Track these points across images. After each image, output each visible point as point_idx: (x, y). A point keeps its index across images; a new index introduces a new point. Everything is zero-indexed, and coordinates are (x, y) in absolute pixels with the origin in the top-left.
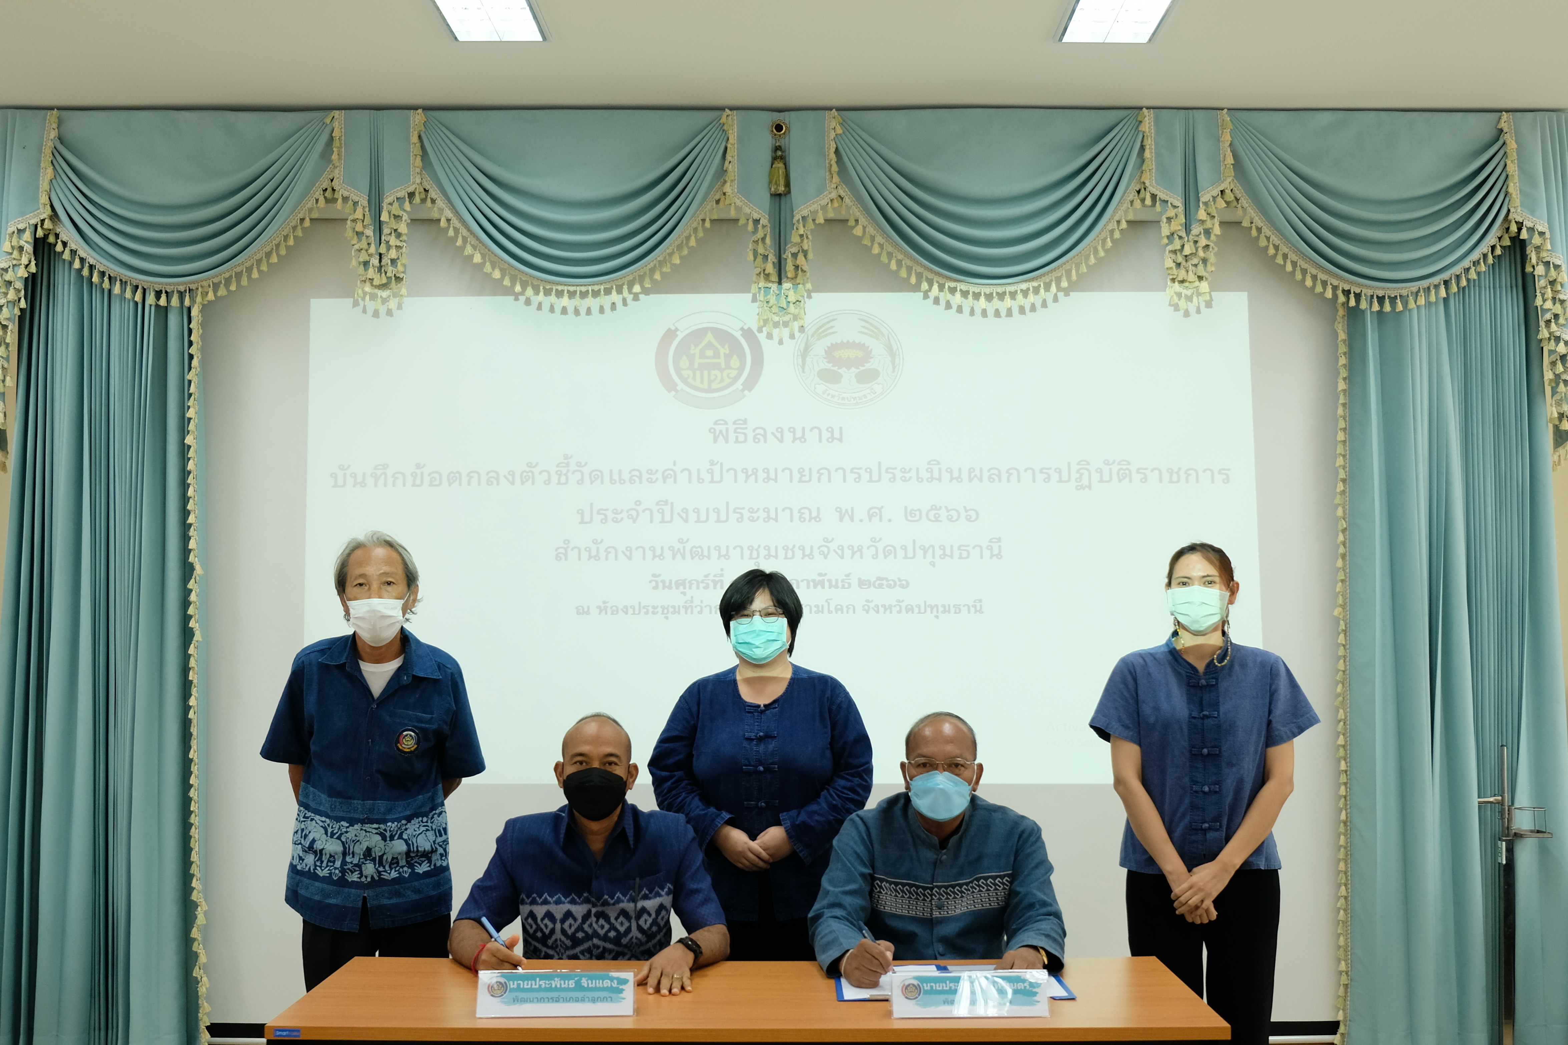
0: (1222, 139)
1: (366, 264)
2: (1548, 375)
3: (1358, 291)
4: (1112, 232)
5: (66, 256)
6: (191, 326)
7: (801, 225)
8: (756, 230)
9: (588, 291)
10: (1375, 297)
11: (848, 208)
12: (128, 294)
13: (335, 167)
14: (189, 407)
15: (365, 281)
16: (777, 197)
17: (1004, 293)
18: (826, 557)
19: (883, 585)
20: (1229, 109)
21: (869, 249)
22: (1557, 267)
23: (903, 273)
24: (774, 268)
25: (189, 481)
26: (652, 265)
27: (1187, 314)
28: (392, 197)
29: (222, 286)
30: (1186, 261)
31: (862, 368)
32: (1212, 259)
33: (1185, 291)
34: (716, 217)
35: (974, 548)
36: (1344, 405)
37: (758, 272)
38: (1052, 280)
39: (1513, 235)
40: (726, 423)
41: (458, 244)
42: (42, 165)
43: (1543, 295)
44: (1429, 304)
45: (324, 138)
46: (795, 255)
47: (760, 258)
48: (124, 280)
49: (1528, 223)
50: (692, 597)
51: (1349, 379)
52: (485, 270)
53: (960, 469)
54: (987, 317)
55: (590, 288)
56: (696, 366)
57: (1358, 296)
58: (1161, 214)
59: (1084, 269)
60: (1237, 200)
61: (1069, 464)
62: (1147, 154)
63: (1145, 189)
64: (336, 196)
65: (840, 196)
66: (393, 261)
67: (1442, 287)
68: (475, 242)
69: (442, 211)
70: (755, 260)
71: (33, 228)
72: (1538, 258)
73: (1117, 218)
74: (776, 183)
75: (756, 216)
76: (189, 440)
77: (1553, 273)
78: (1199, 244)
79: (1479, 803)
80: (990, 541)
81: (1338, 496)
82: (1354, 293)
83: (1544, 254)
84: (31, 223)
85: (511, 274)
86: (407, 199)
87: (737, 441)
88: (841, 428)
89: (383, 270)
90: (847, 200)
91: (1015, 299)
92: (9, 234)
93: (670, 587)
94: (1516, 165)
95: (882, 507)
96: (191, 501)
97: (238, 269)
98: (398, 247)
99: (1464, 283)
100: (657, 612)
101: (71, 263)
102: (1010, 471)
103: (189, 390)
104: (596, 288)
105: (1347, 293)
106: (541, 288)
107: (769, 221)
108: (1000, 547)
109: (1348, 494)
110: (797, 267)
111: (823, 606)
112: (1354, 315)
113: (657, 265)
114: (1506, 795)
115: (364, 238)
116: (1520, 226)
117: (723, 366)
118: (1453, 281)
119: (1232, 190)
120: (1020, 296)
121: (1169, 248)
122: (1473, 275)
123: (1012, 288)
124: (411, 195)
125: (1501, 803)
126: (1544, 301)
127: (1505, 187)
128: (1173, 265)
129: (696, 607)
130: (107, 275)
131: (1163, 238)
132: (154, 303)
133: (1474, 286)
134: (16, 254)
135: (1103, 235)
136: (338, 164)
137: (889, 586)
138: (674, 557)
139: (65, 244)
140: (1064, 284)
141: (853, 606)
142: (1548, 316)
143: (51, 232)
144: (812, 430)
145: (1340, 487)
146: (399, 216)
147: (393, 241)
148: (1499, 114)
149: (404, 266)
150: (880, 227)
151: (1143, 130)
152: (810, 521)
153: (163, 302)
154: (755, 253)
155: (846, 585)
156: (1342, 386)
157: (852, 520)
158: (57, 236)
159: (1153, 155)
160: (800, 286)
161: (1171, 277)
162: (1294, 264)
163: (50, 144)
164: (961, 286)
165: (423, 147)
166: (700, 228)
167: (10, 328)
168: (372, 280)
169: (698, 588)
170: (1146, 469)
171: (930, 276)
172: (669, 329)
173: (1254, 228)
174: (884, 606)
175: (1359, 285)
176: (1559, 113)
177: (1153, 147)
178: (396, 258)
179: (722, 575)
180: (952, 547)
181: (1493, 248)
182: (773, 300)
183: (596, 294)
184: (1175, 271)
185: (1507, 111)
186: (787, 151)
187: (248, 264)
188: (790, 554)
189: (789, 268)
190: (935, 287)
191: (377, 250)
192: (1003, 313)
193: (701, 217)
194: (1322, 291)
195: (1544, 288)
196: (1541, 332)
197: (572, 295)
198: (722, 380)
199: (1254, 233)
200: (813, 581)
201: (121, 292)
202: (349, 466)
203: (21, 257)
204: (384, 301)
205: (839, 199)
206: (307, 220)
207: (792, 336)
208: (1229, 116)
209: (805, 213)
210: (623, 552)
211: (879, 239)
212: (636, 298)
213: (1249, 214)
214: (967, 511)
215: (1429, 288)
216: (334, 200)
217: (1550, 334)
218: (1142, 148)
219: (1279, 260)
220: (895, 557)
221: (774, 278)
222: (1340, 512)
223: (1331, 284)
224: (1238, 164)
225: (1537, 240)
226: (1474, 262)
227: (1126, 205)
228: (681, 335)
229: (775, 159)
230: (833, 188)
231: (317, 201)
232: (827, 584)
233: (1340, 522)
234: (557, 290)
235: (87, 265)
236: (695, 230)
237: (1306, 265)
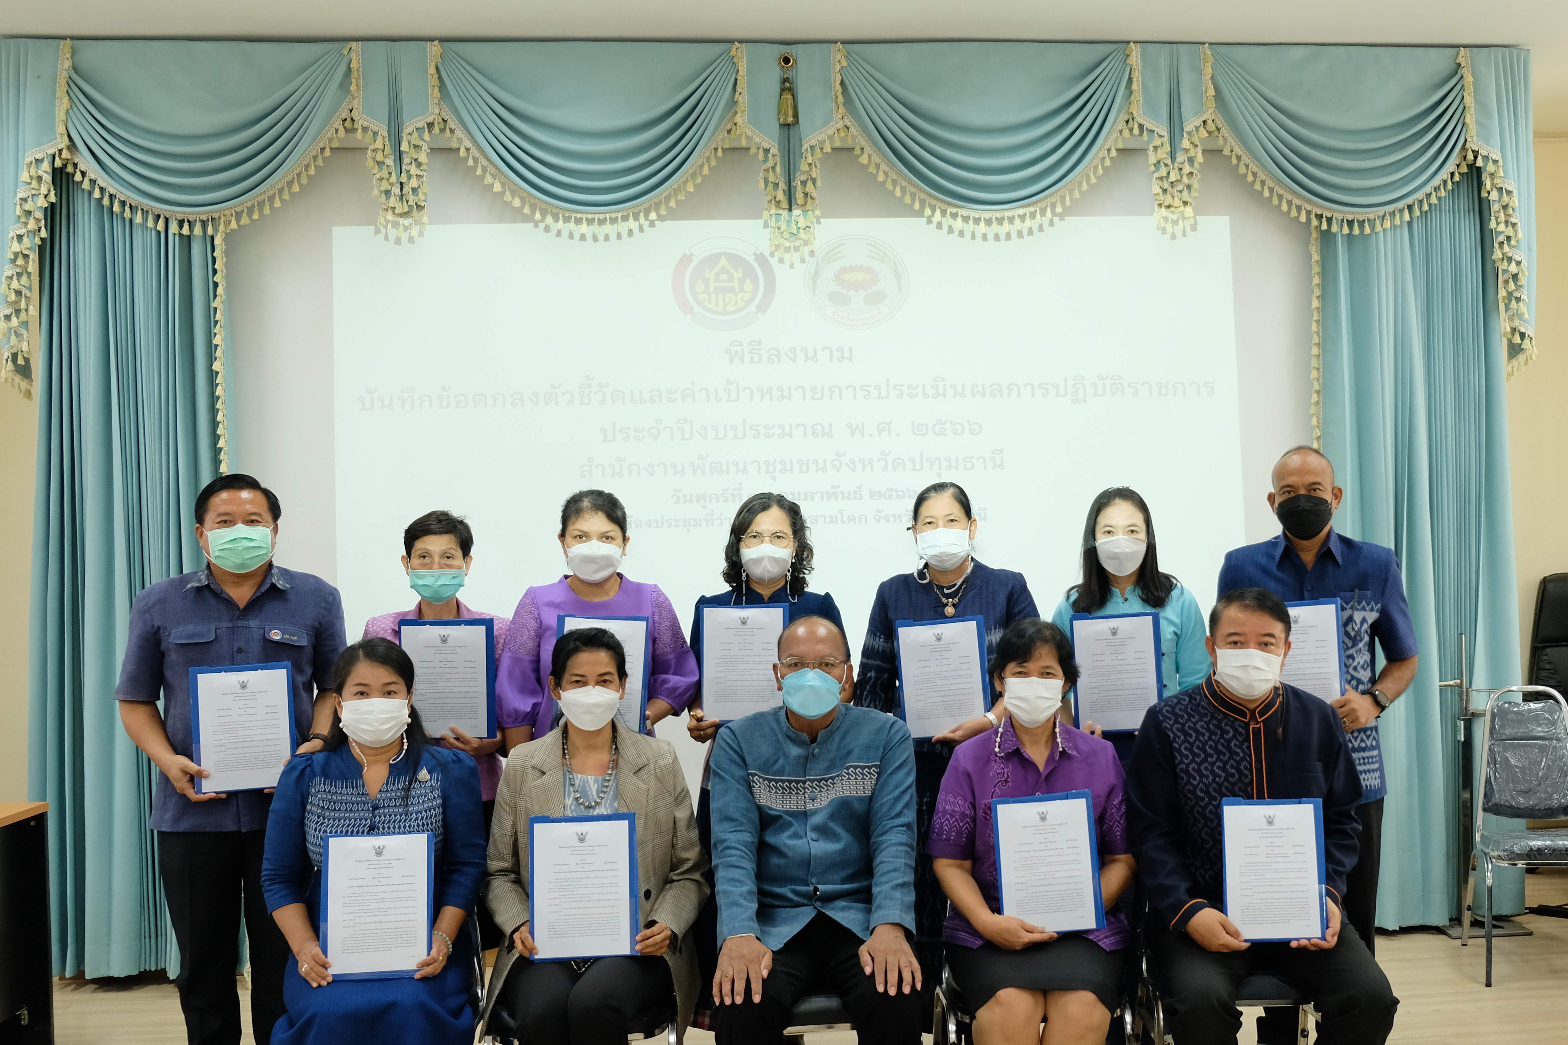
0: (1204, 72)
1: (387, 193)
2: (1502, 293)
3: (1329, 215)
4: (1103, 159)
5: (86, 185)
6: (214, 255)
7: (809, 154)
8: (766, 159)
9: (606, 218)
10: (1345, 221)
11: (854, 137)
12: (150, 223)
13: (354, 98)
14: (215, 334)
15: (387, 210)
16: (786, 127)
17: (1003, 218)
18: (838, 471)
19: (893, 495)
20: (1210, 44)
21: (876, 176)
22: (1509, 193)
23: (908, 200)
24: (785, 195)
25: (218, 407)
26: (667, 193)
27: (1173, 237)
28: (411, 128)
29: (244, 214)
30: (1172, 187)
31: (869, 291)
32: (1196, 185)
33: (1171, 215)
34: (727, 146)
35: (978, 459)
36: (1317, 321)
37: (769, 200)
38: (1047, 206)
39: (1470, 163)
40: (741, 344)
41: (477, 173)
42: (58, 94)
43: (1497, 218)
44: (1394, 227)
45: (342, 69)
46: (804, 183)
47: (770, 186)
48: (145, 209)
49: (1483, 152)
50: (712, 510)
51: (1322, 298)
52: (505, 199)
53: (964, 386)
54: (987, 240)
55: (608, 216)
56: (711, 290)
57: (1329, 220)
58: (1148, 142)
59: (1077, 195)
60: (1218, 130)
61: (1066, 379)
62: (1135, 86)
63: (1133, 119)
64: (355, 126)
65: (846, 126)
66: (414, 190)
67: (1406, 212)
68: (493, 171)
69: (460, 139)
70: (766, 188)
71: (51, 158)
72: (1492, 184)
73: (1107, 146)
74: (784, 114)
75: (766, 145)
76: (216, 366)
77: (1505, 198)
78: (1183, 172)
79: (1440, 686)
80: (993, 453)
81: (1313, 407)
82: (1326, 217)
83: (1497, 181)
84: (49, 153)
85: (531, 203)
86: (426, 130)
87: (752, 362)
88: (850, 349)
89: (404, 199)
90: (853, 130)
91: (1013, 224)
92: (27, 164)
93: (691, 501)
94: (1472, 98)
95: (891, 422)
96: (220, 425)
97: (261, 198)
98: (419, 177)
99: (1426, 207)
100: (680, 525)
101: (90, 193)
102: (1011, 387)
103: (215, 317)
104: (614, 215)
105: (1319, 217)
106: (561, 216)
107: (779, 151)
108: (1002, 459)
109: (1321, 405)
110: (806, 195)
111: (836, 516)
112: (1326, 237)
113: (672, 193)
114: (1464, 678)
115: (385, 167)
116: (1476, 154)
117: (737, 289)
118: (1416, 206)
119: (1213, 121)
120: (1017, 221)
121: (1157, 175)
122: (1434, 200)
123: (1010, 214)
124: (430, 125)
125: (1460, 686)
126: (1498, 224)
127: (1462, 117)
128: (1160, 191)
129: (716, 519)
130: (128, 205)
131: (1150, 165)
132: (177, 232)
133: (1435, 210)
134: (34, 184)
135: (1095, 162)
136: (357, 95)
137: (899, 497)
138: (694, 473)
139: (83, 174)
140: (1059, 209)
141: (866, 517)
142: (1501, 238)
143: (69, 161)
144: (823, 350)
145: (1315, 398)
146: (419, 146)
147: (414, 170)
148: (1458, 49)
149: (425, 194)
150: (885, 156)
151: (1131, 63)
152: (822, 437)
153: (185, 231)
154: (766, 180)
155: (858, 497)
156: (1316, 304)
157: (863, 435)
158: (75, 166)
159: (1141, 87)
160: (810, 213)
161: (1158, 202)
162: (1271, 190)
163: (65, 74)
164: (961, 212)
165: (440, 78)
166: (713, 158)
167: (31, 257)
168: (393, 208)
169: (718, 501)
170: (1137, 383)
171: (933, 202)
172: (685, 254)
173: (1234, 157)
174: (894, 515)
175: (1330, 209)
176: (1511, 49)
177: (1140, 79)
178: (417, 186)
179: (740, 489)
180: (957, 458)
181: (1452, 174)
182: (784, 226)
183: (614, 221)
184: (1162, 197)
185: (1465, 46)
186: (795, 83)
187: (271, 193)
188: (804, 468)
189: (799, 196)
190: (938, 212)
191: (398, 179)
192: (1003, 237)
193: (714, 146)
194: (1297, 215)
195: (1498, 212)
196: (1495, 253)
197: (590, 222)
198: (736, 303)
199: (1234, 161)
200: (827, 493)
201: (143, 221)
202: (376, 390)
203: (40, 186)
204: (406, 228)
205: (845, 128)
206: (328, 150)
207: (803, 261)
208: (1210, 49)
209: (813, 142)
210: (645, 469)
211: (884, 167)
212: (652, 224)
213: (1229, 143)
214: (970, 424)
215: (1394, 212)
216: (354, 130)
217: (1503, 255)
218: (1130, 80)
219: (1258, 186)
220: (904, 470)
221: (785, 205)
222: (1314, 421)
223: (1305, 209)
224: (1219, 96)
225: (1491, 168)
226: (1435, 188)
227: (1116, 134)
228: (696, 260)
229: (783, 90)
230: (839, 119)
231: (337, 131)
232: (840, 496)
233: (1314, 431)
234: (575, 217)
235: (107, 194)
236: (708, 159)
237: (1283, 191)
